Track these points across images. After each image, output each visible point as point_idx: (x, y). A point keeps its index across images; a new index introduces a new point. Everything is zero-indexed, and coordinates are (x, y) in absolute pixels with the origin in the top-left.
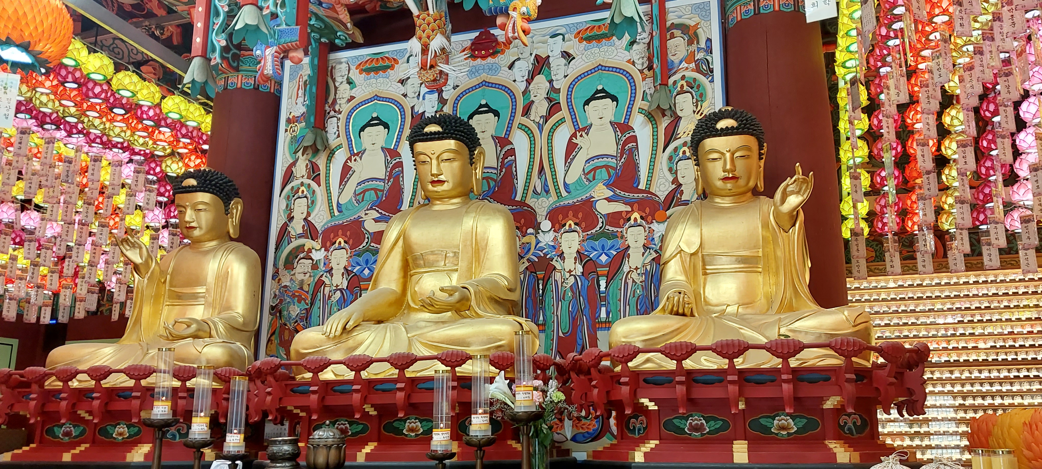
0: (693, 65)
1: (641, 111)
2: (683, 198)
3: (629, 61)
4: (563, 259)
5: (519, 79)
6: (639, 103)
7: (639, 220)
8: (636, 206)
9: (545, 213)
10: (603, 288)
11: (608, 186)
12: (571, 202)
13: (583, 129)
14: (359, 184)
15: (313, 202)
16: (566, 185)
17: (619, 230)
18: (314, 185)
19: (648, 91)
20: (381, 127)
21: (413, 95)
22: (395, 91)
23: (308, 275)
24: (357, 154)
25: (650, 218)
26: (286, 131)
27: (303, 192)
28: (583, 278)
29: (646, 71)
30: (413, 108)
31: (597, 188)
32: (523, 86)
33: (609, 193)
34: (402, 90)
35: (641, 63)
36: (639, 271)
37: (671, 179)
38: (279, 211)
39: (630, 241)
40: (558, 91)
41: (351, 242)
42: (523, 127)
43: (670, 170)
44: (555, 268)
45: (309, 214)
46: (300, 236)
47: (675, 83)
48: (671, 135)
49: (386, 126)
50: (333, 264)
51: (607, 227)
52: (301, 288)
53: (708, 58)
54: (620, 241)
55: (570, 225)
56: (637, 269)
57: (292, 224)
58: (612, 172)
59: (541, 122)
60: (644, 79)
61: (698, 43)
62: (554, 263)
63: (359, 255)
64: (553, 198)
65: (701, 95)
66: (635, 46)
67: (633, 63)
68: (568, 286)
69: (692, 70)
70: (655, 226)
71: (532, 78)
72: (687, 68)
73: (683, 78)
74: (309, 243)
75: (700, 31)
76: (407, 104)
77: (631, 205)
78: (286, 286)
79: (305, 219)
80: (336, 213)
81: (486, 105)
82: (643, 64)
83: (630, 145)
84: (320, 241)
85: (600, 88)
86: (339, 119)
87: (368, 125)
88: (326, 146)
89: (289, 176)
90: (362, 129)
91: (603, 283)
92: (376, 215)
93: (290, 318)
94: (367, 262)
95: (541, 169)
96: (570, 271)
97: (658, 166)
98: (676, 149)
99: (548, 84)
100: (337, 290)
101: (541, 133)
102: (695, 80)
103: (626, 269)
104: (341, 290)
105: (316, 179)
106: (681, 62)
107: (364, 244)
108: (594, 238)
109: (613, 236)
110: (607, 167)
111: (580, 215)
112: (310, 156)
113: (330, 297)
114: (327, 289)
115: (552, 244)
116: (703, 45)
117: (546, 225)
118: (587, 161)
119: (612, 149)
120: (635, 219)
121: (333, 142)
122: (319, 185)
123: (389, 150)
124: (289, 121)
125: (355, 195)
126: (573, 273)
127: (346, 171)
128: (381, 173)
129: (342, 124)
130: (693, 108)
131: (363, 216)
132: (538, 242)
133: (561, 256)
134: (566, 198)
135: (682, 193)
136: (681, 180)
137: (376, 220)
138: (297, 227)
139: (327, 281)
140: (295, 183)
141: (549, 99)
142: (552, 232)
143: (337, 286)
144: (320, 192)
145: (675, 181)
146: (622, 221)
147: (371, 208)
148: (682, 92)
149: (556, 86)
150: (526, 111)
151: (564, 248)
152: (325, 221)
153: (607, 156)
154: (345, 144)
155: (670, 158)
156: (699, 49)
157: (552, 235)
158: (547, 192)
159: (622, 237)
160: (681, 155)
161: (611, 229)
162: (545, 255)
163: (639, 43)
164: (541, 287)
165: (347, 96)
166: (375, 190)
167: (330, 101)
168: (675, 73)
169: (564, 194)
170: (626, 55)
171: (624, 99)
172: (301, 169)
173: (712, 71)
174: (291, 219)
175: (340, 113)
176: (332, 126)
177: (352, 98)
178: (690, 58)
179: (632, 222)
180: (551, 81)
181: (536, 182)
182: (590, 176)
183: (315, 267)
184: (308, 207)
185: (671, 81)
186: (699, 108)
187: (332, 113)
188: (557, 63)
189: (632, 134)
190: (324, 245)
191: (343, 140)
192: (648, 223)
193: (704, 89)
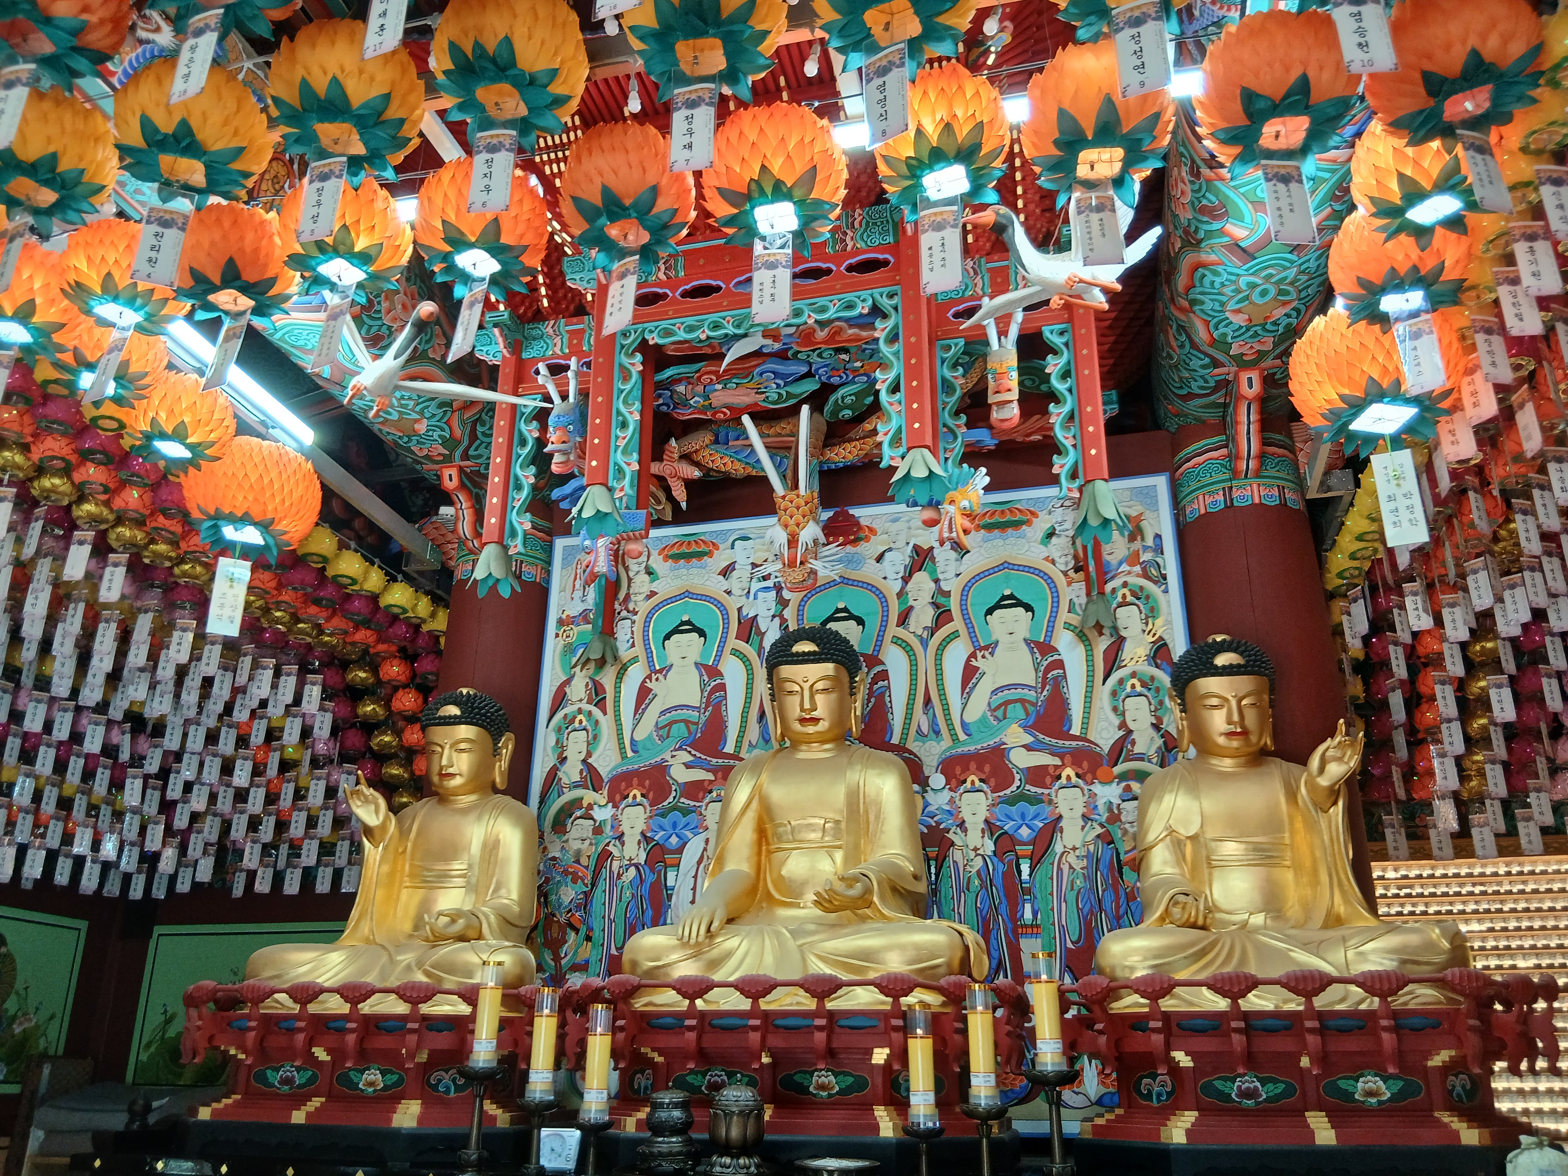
0: (1138, 569)
1: (1068, 626)
2: (1137, 750)
3: (1046, 559)
4: (965, 831)
5: (891, 576)
6: (1064, 615)
7: (1074, 779)
8: (1068, 758)
9: (935, 764)
10: (1025, 875)
11: (1026, 728)
12: (972, 748)
13: (986, 648)
14: (663, 713)
15: (595, 737)
16: (964, 724)
17: (1046, 791)
18: (597, 712)
19: (1075, 600)
20: (695, 635)
21: (740, 592)
22: (716, 585)
23: (587, 842)
24: (660, 671)
25: (1089, 777)
26: (557, 635)
27: (581, 722)
28: (995, 860)
29: (1071, 573)
30: (740, 610)
31: (1010, 731)
32: (897, 586)
33: (1028, 739)
34: (724, 584)
35: (1065, 562)
36: (1077, 852)
37: (1116, 721)
38: (545, 749)
39: (1063, 809)
40: (947, 594)
41: (651, 795)
42: (898, 641)
43: (1115, 709)
44: (952, 844)
45: (589, 754)
46: (576, 786)
47: (1114, 591)
48: (1113, 660)
49: (702, 633)
50: (625, 827)
51: (1028, 787)
52: (578, 862)
53: (1159, 560)
54: (1049, 809)
55: (973, 782)
56: (1074, 849)
57: (566, 767)
58: (1031, 709)
59: (925, 635)
60: (1069, 584)
61: (1143, 539)
62: (951, 835)
63: (663, 815)
64: (946, 742)
65: (1152, 609)
66: (1054, 540)
67: (1053, 562)
68: (974, 871)
69: (1138, 576)
70: (1097, 788)
71: (911, 575)
72: (1129, 573)
73: (1125, 585)
74: (589, 796)
75: (1144, 524)
76: (732, 604)
77: (1061, 756)
78: (554, 859)
79: (584, 761)
80: (630, 754)
81: (845, 610)
82: (1067, 564)
83: (1055, 672)
84: (605, 792)
85: (1007, 592)
86: (633, 622)
87: (676, 631)
88: (616, 658)
89: (560, 699)
90: (668, 637)
91: (1025, 868)
92: (688, 758)
93: (560, 905)
94: (674, 825)
95: (928, 701)
96: (976, 849)
97: (1096, 704)
98: (1121, 682)
99: (933, 585)
100: (631, 865)
101: (925, 649)
102: (1141, 588)
103: (1058, 848)
104: (637, 866)
105: (601, 704)
106: (1120, 563)
107: (670, 799)
108: (1011, 801)
109: (1035, 800)
110: (1022, 701)
111: (987, 768)
112: (591, 671)
113: (619, 876)
114: (616, 864)
115: (947, 808)
116: (1150, 542)
117: (937, 780)
118: (994, 692)
119: (1029, 677)
120: (1069, 778)
121: (625, 654)
122: (605, 713)
123: (705, 667)
124: (561, 622)
125: (658, 728)
126: (980, 852)
127: (644, 694)
128: (694, 697)
129: (638, 628)
130: (1140, 626)
131: (668, 758)
132: (926, 805)
133: (962, 825)
134: (964, 743)
135: (1133, 743)
136: (1131, 725)
137: (688, 766)
138: (572, 772)
139: (616, 852)
140: (569, 710)
141: (936, 605)
142: (946, 791)
143: (630, 859)
144: (606, 722)
145: (1123, 725)
146: (1048, 780)
147: (680, 748)
148: (1124, 604)
149: (945, 587)
150: (903, 619)
151: (966, 814)
152: (613, 764)
153: (1024, 686)
154: (642, 657)
155: (1114, 694)
156: (1146, 548)
157: (946, 795)
158: (937, 733)
159: (1050, 802)
160: (1129, 689)
161: (1034, 789)
162: (938, 823)
163: (1059, 536)
164: (933, 870)
165: (646, 590)
166: (687, 722)
167: (621, 596)
168: (1112, 578)
169: (962, 736)
170: (1042, 551)
171: (1043, 609)
172: (578, 690)
173: (1164, 577)
174: (563, 760)
175: (635, 613)
176: (623, 631)
177: (653, 594)
178: (1133, 559)
179: (1063, 780)
180: (937, 581)
181: (921, 719)
182: (1000, 713)
183: (598, 830)
184: (589, 744)
185: (1109, 587)
186: (1150, 626)
187: (624, 613)
188: (944, 556)
189: (1056, 657)
190: (611, 799)
191: (639, 650)
192: (1087, 783)
193: (1156, 601)
